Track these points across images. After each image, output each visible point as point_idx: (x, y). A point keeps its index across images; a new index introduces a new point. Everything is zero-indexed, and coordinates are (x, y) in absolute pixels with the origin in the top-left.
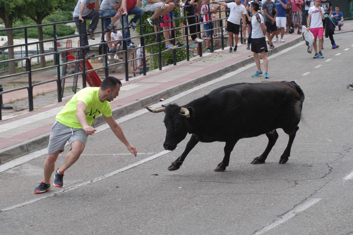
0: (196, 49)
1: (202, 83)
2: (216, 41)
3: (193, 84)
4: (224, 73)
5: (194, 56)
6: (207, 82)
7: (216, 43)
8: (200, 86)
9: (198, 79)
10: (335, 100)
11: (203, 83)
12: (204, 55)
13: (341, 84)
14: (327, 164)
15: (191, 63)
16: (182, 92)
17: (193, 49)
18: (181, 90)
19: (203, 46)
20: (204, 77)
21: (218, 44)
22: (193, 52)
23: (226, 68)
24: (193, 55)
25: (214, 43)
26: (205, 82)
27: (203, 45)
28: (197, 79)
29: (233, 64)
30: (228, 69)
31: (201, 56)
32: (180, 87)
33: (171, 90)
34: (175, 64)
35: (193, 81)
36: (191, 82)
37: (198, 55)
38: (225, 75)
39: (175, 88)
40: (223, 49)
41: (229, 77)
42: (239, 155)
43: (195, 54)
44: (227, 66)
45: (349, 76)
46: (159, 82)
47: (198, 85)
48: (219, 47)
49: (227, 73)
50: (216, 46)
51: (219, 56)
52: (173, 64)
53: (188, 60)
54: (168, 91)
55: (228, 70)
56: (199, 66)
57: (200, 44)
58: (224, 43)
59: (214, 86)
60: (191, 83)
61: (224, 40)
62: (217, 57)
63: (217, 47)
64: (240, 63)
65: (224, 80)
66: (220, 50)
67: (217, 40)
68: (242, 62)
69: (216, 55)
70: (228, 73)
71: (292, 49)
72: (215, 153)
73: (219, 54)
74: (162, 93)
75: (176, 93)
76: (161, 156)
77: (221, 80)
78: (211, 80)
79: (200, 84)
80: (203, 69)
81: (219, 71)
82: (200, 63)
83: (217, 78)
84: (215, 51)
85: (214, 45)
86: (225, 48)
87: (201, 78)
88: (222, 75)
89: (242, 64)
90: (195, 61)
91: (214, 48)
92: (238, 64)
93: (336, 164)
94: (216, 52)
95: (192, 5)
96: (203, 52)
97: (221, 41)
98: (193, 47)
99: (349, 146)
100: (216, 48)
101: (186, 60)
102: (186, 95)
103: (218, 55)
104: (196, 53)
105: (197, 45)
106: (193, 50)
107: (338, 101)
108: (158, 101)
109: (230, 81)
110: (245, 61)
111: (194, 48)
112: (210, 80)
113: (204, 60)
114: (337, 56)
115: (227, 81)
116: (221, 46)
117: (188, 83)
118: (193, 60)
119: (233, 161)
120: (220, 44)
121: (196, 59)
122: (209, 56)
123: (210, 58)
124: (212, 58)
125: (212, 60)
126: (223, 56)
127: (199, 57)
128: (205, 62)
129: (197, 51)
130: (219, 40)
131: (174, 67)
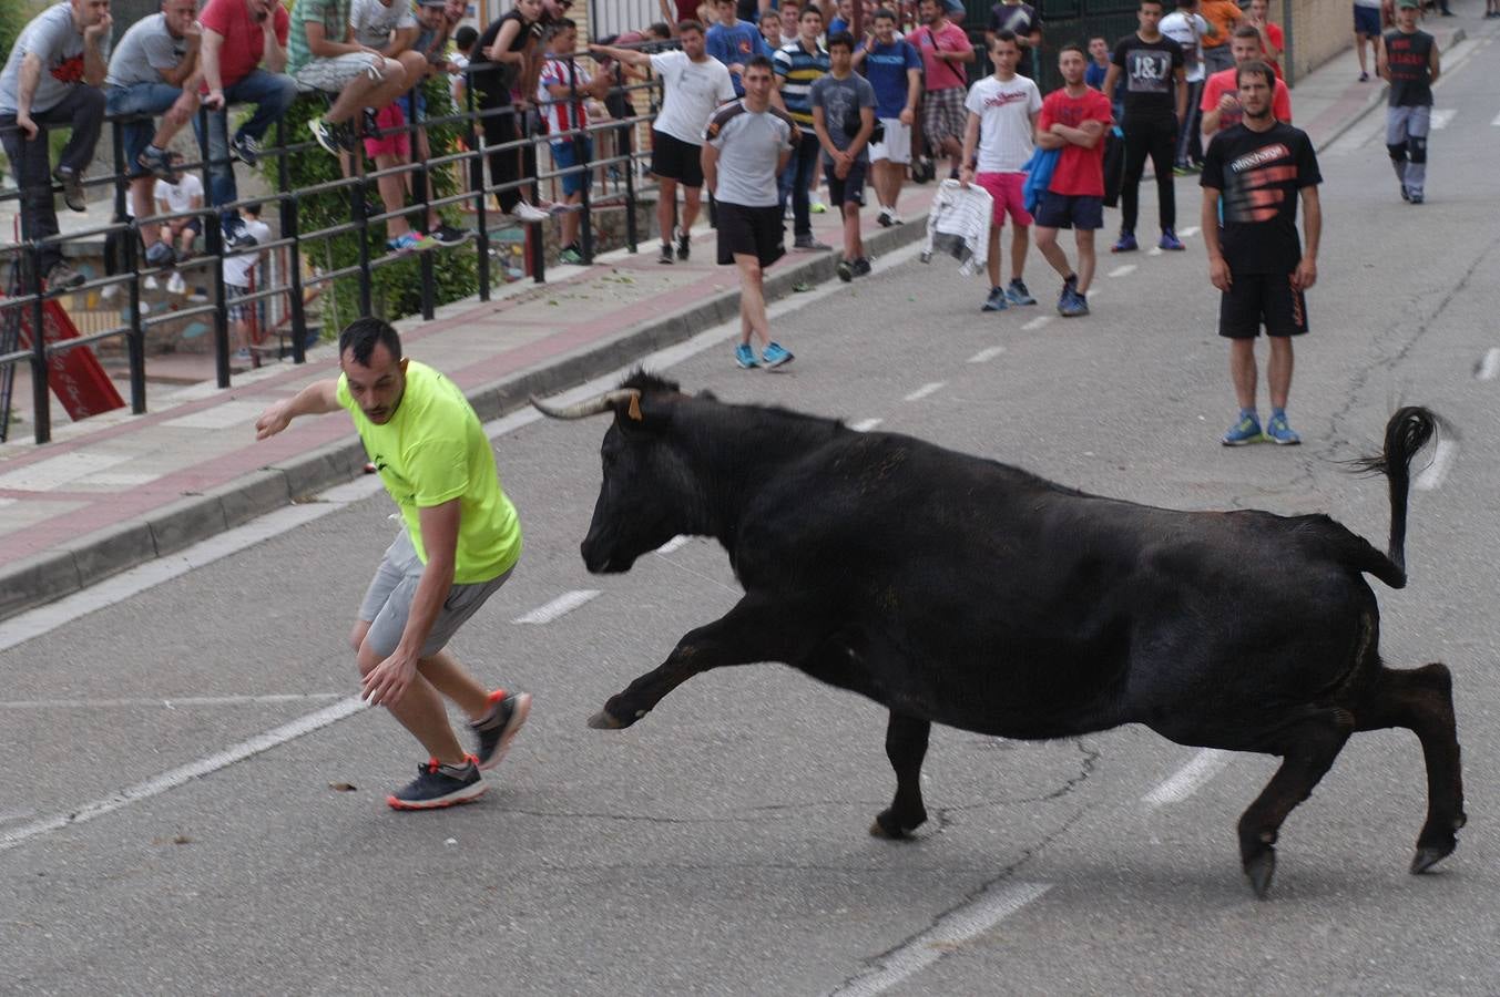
0: (518, 250)
2: (604, 215)
4: (637, 351)
5: (512, 280)
7: (603, 224)
9: (525, 379)
10: (1108, 465)
12: (551, 275)
15: (497, 311)
17: (507, 252)
19: (551, 238)
20: (552, 370)
21: (612, 230)
22: (507, 265)
23: (646, 333)
24: (507, 277)
25: (595, 226)
26: (555, 391)
27: (550, 232)
28: (519, 381)
29: (675, 313)
30: (653, 334)
31: (539, 278)
34: (429, 316)
35: (506, 387)
36: (496, 390)
37: (528, 275)
38: (641, 360)
40: (634, 250)
43: (514, 272)
44: (651, 323)
48: (617, 241)
49: (649, 353)
50: (602, 238)
51: (618, 281)
52: (422, 316)
53: (485, 296)
55: (655, 340)
56: (534, 324)
57: (535, 228)
58: (639, 226)
60: (498, 398)
61: (639, 212)
62: (606, 282)
63: (609, 241)
64: (706, 308)
66: (622, 254)
67: (608, 213)
68: (715, 304)
69: (605, 276)
70: (656, 351)
73: (615, 272)
78: (583, 384)
80: (550, 337)
81: (616, 344)
82: (537, 310)
83: (607, 372)
84: (600, 258)
85: (594, 232)
86: (643, 248)
87: (539, 372)
88: (630, 362)
89: (715, 315)
90: (515, 303)
91: (594, 248)
92: (697, 312)
93: (1115, 735)
94: (601, 264)
95: (498, 63)
96: (546, 262)
97: (623, 217)
98: (503, 244)
100: (604, 246)
101: (477, 297)
103: (610, 275)
104: (519, 267)
105: (521, 234)
106: (508, 257)
107: (1123, 469)
108: (354, 474)
110: (726, 299)
111: (510, 248)
112: (575, 384)
113: (552, 299)
114: (1117, 278)
116: (627, 239)
117: (486, 394)
118: (507, 299)
120: (622, 230)
121: (519, 292)
122: (576, 280)
123: (578, 291)
124: (585, 289)
125: (586, 297)
126: (634, 281)
127: (529, 282)
128: (555, 303)
129: (523, 260)
130: (614, 211)
131: (425, 326)
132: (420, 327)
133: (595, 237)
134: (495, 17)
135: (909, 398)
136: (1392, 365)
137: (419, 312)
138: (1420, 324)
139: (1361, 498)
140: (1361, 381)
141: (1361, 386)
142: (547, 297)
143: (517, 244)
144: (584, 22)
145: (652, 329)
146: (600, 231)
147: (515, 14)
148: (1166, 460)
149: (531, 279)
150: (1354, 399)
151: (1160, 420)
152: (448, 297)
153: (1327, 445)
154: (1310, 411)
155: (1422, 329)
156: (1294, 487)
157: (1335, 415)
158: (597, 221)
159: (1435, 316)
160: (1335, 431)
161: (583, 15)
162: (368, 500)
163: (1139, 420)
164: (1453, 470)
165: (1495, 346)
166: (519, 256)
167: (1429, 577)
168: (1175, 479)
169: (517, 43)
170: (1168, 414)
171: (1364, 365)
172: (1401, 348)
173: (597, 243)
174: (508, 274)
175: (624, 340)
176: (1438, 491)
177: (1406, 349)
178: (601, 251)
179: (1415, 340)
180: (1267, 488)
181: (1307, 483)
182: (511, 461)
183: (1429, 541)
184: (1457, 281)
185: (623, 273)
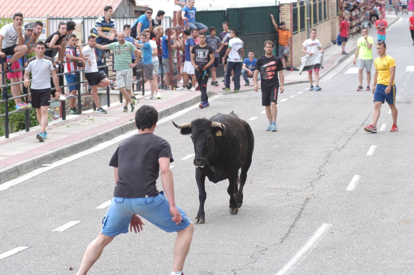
0: (58, 109)
1: (64, 157)
2: (86, 98)
3: (52, 157)
4: (96, 143)
5: (56, 119)
6: (72, 155)
7: (85, 101)
8: (61, 161)
9: (59, 151)
11: (66, 156)
12: (68, 117)
13: (256, 160)
14: (233, 270)
15: (50, 129)
16: (36, 169)
17: (54, 110)
18: (35, 166)
19: (68, 105)
20: (67, 149)
21: (88, 103)
22: (54, 114)
23: (98, 136)
24: (54, 118)
25: (82, 101)
26: (68, 155)
27: (68, 103)
28: (57, 152)
29: (108, 130)
30: (101, 137)
31: (64, 118)
32: (34, 162)
33: (21, 166)
34: (28, 130)
35: (52, 154)
36: (49, 155)
37: (61, 117)
38: (97, 146)
39: (27, 163)
41: (103, 148)
42: (113, 257)
43: (56, 116)
44: (100, 134)
45: (267, 149)
46: (5, 154)
47: (59, 160)
48: (90, 106)
49: (99, 143)
50: (85, 105)
51: (89, 120)
52: (25, 130)
54: (16, 167)
55: (101, 139)
56: (62, 133)
57: (63, 102)
59: (80, 161)
60: (50, 157)
62: (85, 120)
63: (87, 106)
64: (118, 129)
65: (95, 153)
66: (91, 111)
68: (121, 128)
69: (85, 118)
70: (102, 142)
71: (190, 111)
72: (80, 255)
73: (89, 117)
74: (8, 170)
75: (28, 170)
76: (4, 258)
77: (91, 153)
78: (78, 153)
79: (61, 158)
80: (66, 138)
81: (88, 140)
82: (63, 129)
83: (85, 149)
84: (83, 112)
85: (82, 103)
87: (63, 149)
88: (93, 146)
89: (121, 131)
90: (56, 126)
91: (83, 108)
92: (115, 130)
93: (246, 270)
94: (84, 114)
95: (52, 48)
96: (66, 113)
98: (53, 107)
99: (264, 246)
100: (86, 108)
102: (42, 173)
103: (87, 118)
104: (58, 114)
105: (59, 104)
106: (54, 111)
108: (2, 182)
109: (104, 153)
110: (125, 126)
111: (55, 108)
112: (75, 153)
113: (68, 125)
115: (99, 154)
116: (93, 106)
117: (45, 156)
118: (53, 125)
119: (104, 266)
120: (91, 103)
121: (57, 123)
122: (76, 119)
123: (77, 122)
124: (79, 122)
125: (79, 125)
126: (94, 119)
127: (61, 120)
128: (69, 127)
129: (59, 112)
130: (89, 97)
131: (27, 133)
132: (24, 134)
133: (83, 105)
134: (51, 33)
135: (183, 159)
136: (340, 150)
137: (24, 129)
138: (349, 137)
139: (328, 194)
140: (329, 155)
141: (329, 157)
142: (66, 125)
143: (57, 107)
144: (80, 35)
145: (100, 135)
146: (84, 103)
147: (58, 33)
148: (266, 180)
149: (61, 119)
150: (327, 161)
151: (264, 167)
152: (34, 124)
153: (317, 176)
154: (312, 165)
155: (350, 139)
156: (307, 190)
157: (321, 166)
158: (84, 100)
159: (354, 134)
160: (320, 171)
161: (80, 33)
162: (6, 190)
163: (257, 167)
164: (359, 185)
165: (373, 144)
166: (58, 111)
167: (350, 219)
168: (268, 186)
169: (58, 42)
170: (266, 165)
171: (331, 150)
172: (343, 145)
173: (84, 107)
174: (54, 117)
175: (91, 139)
176: (353, 192)
177: (344, 145)
178: (84, 110)
179: (347, 142)
180: (298, 190)
181: (311, 188)
182: (53, 178)
183: (350, 208)
184: (361, 123)
185: (91, 117)
